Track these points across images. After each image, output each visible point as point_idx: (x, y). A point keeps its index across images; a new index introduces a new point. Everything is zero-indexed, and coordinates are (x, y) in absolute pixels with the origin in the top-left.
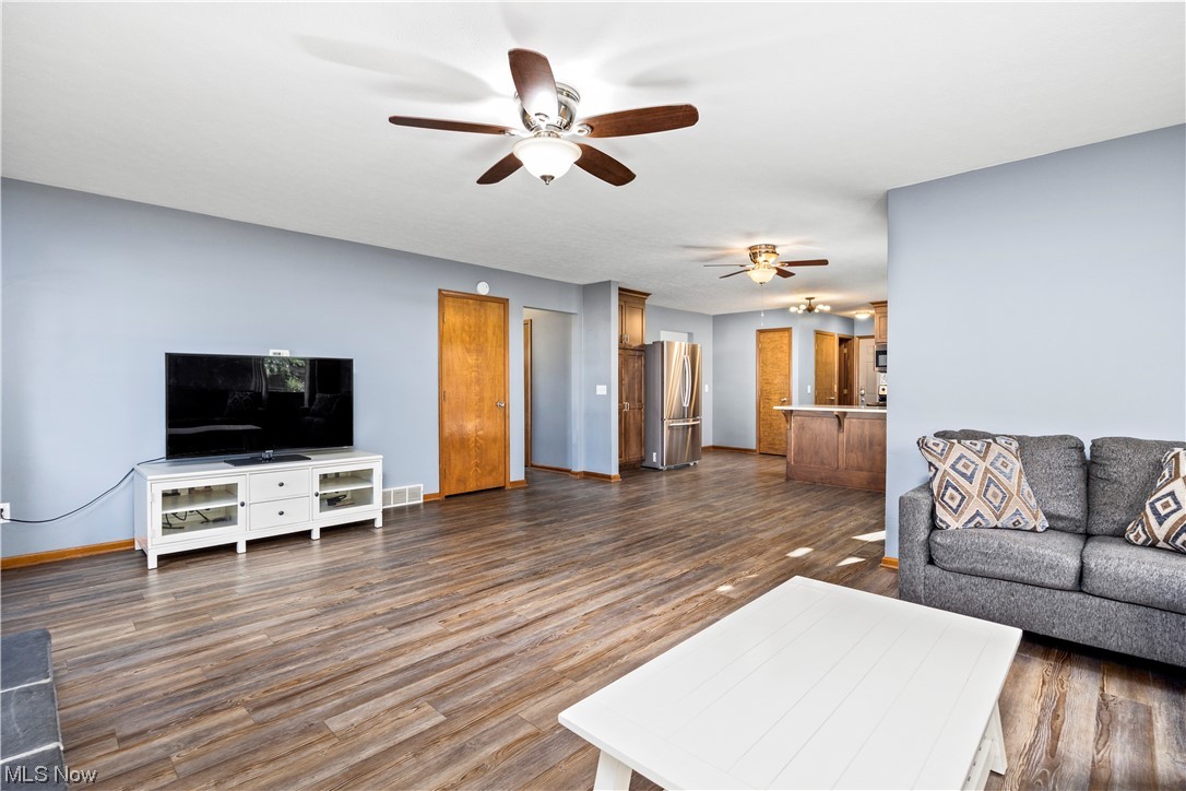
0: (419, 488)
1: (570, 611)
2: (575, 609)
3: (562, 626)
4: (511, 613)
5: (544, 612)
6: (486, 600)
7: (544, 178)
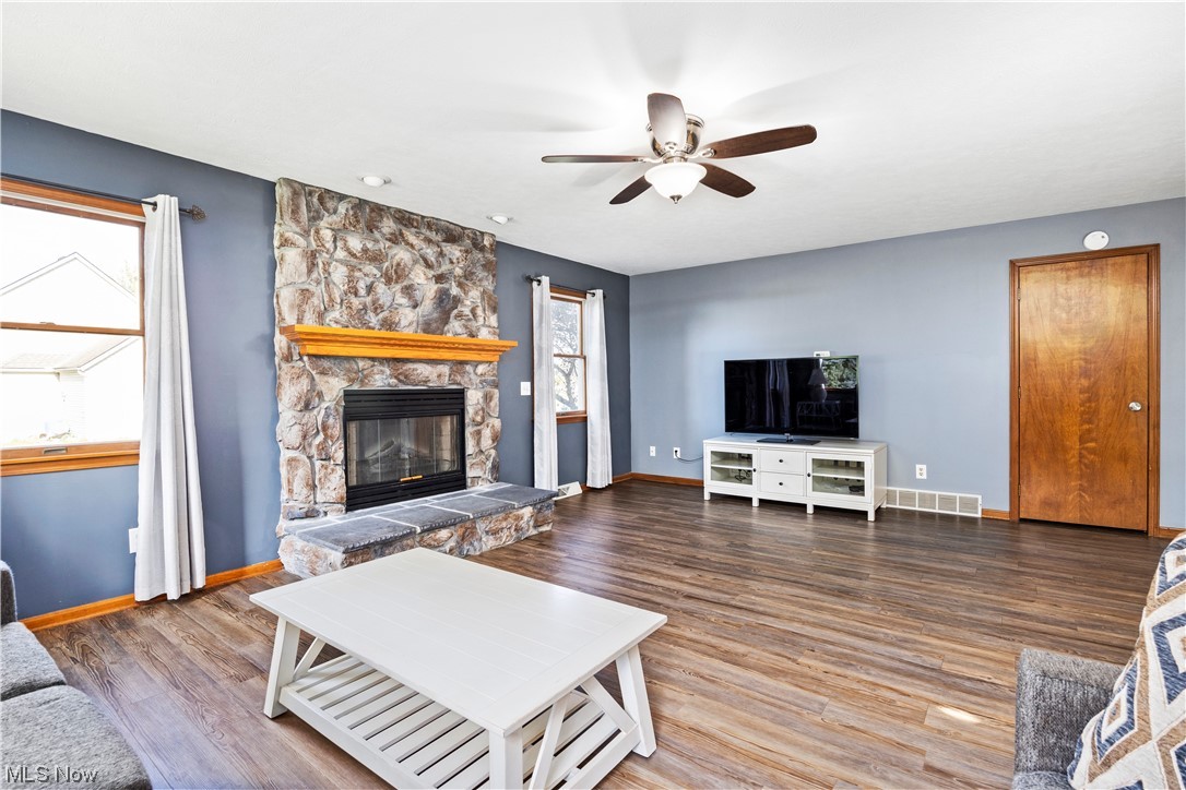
0: (977, 499)
7: (673, 198)
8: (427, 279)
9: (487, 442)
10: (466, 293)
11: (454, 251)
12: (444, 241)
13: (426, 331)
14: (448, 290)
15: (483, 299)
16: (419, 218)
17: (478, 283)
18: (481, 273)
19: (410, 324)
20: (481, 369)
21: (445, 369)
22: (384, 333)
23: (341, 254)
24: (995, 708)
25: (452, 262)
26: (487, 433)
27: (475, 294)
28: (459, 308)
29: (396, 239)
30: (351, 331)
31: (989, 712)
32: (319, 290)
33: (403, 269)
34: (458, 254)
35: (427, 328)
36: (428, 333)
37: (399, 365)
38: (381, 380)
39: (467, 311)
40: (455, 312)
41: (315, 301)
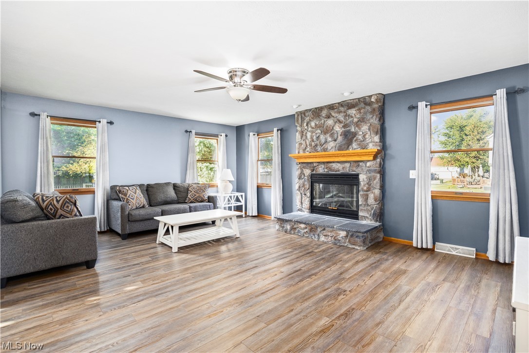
1: (226, 276)
2: (224, 277)
3: (232, 270)
4: (254, 275)
5: (238, 276)
6: (268, 282)
8: (340, 128)
9: (371, 201)
10: (360, 129)
11: (352, 112)
12: (348, 109)
13: (339, 150)
14: (350, 130)
15: (369, 129)
16: (337, 105)
17: (367, 122)
18: (369, 116)
19: (332, 148)
20: (368, 164)
21: (347, 165)
22: (323, 153)
23: (310, 129)
24: (127, 296)
25: (352, 117)
26: (371, 196)
27: (365, 128)
28: (357, 136)
29: (328, 117)
30: (312, 154)
31: (128, 294)
32: (304, 143)
33: (330, 127)
34: (354, 112)
35: (340, 148)
36: (340, 150)
37: (327, 164)
38: (321, 170)
39: (360, 137)
40: (355, 138)
41: (303, 146)
